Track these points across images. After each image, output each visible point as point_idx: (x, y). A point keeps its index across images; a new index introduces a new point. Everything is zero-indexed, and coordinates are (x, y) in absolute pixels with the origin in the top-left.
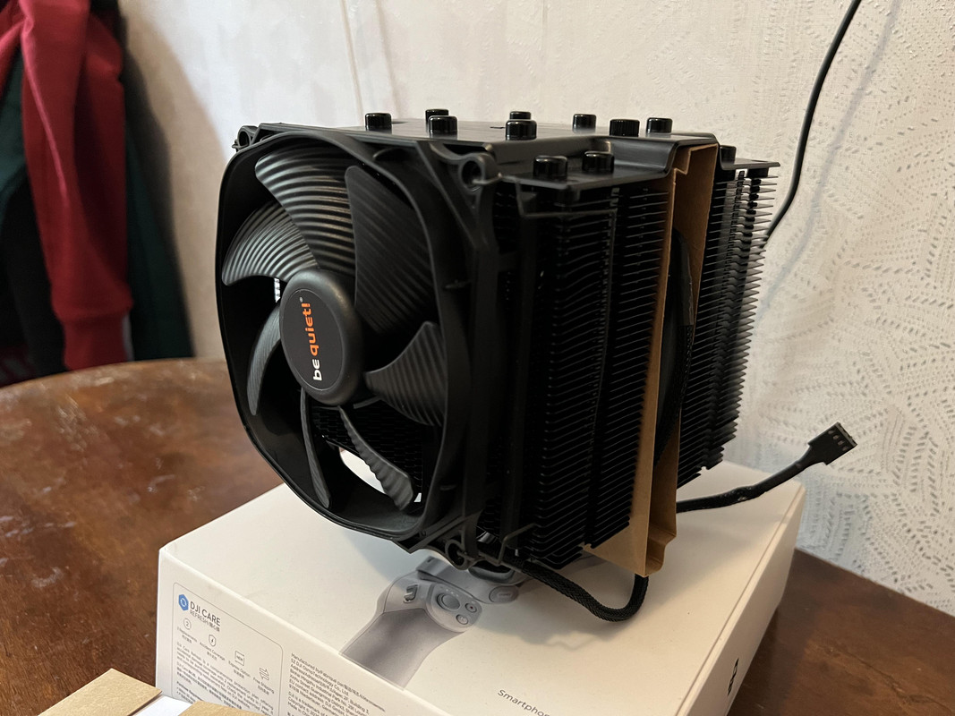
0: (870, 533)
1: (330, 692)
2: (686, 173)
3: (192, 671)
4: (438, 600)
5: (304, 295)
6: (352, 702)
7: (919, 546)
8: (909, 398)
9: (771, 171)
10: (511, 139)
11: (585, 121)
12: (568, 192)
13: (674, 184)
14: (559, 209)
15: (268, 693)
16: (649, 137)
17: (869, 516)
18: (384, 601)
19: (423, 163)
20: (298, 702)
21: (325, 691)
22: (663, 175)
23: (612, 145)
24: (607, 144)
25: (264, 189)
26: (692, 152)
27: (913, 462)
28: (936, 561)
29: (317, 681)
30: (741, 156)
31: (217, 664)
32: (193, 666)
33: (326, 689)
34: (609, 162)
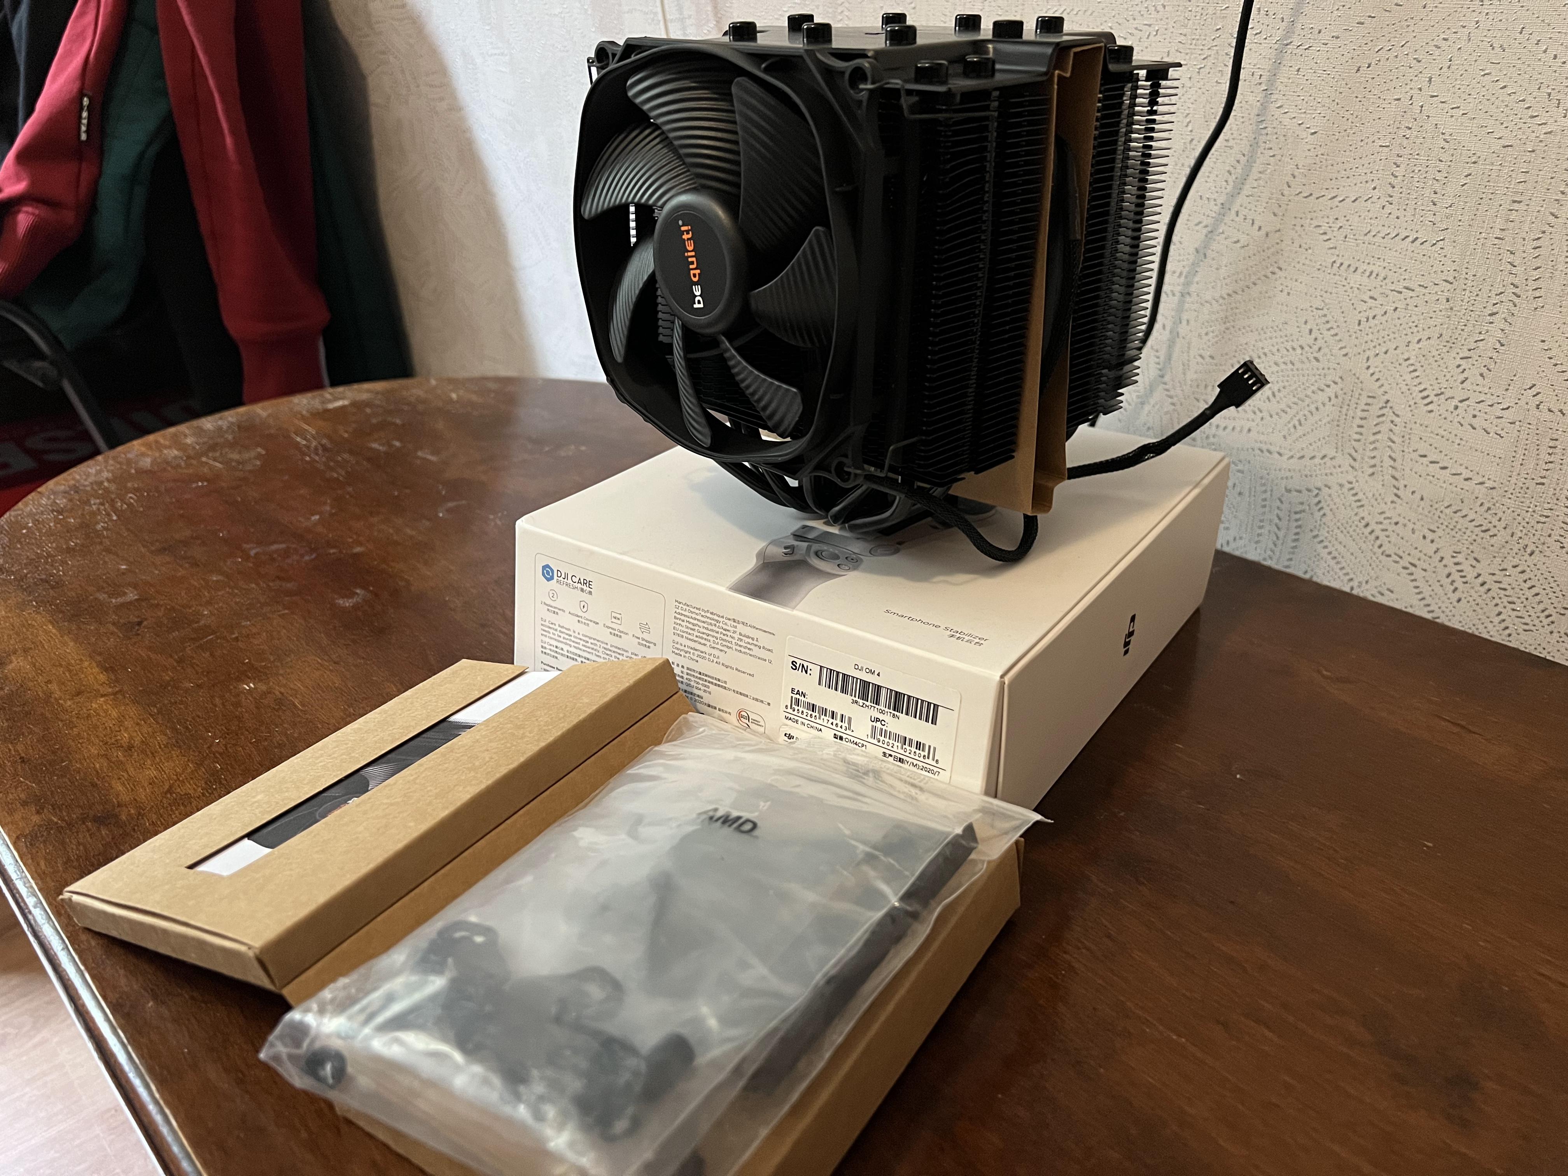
0: (1323, 533)
1: (717, 630)
2: (1068, 75)
3: (560, 645)
4: (817, 554)
5: (681, 217)
6: (740, 634)
7: (1378, 542)
8: (1368, 359)
9: (1172, 72)
10: (891, 45)
11: (969, 23)
12: (949, 94)
13: (1056, 87)
14: (940, 111)
15: (649, 647)
16: (1039, 39)
17: (1322, 513)
18: (761, 555)
19: (810, 71)
20: (682, 648)
21: (712, 630)
22: (1045, 78)
23: (994, 49)
24: (988, 48)
25: (637, 109)
26: (1075, 53)
27: (1372, 438)
28: (1398, 559)
29: (704, 622)
30: (1138, 57)
31: (591, 630)
32: (561, 639)
33: (713, 628)
34: (990, 65)
